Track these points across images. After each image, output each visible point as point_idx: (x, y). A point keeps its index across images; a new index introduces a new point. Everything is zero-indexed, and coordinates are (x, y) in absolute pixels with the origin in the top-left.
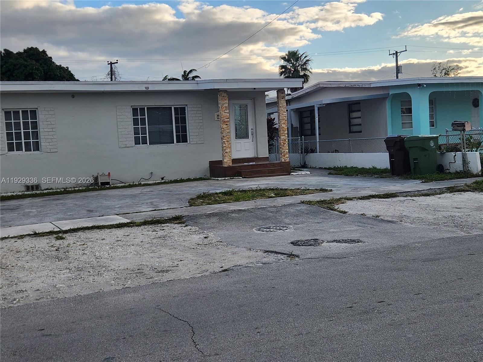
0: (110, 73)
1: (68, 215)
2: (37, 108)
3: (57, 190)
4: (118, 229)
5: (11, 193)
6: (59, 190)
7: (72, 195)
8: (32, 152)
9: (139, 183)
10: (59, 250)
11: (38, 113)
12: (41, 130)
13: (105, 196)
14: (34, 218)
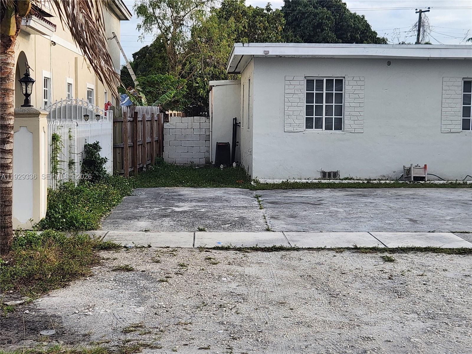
0: (418, 24)
1: (387, 223)
2: (344, 77)
3: (359, 181)
4: (461, 256)
5: (305, 179)
6: (361, 182)
7: (379, 191)
8: (333, 131)
9: (463, 182)
10: (392, 279)
11: (345, 83)
12: (347, 104)
13: (424, 198)
14: (345, 223)
